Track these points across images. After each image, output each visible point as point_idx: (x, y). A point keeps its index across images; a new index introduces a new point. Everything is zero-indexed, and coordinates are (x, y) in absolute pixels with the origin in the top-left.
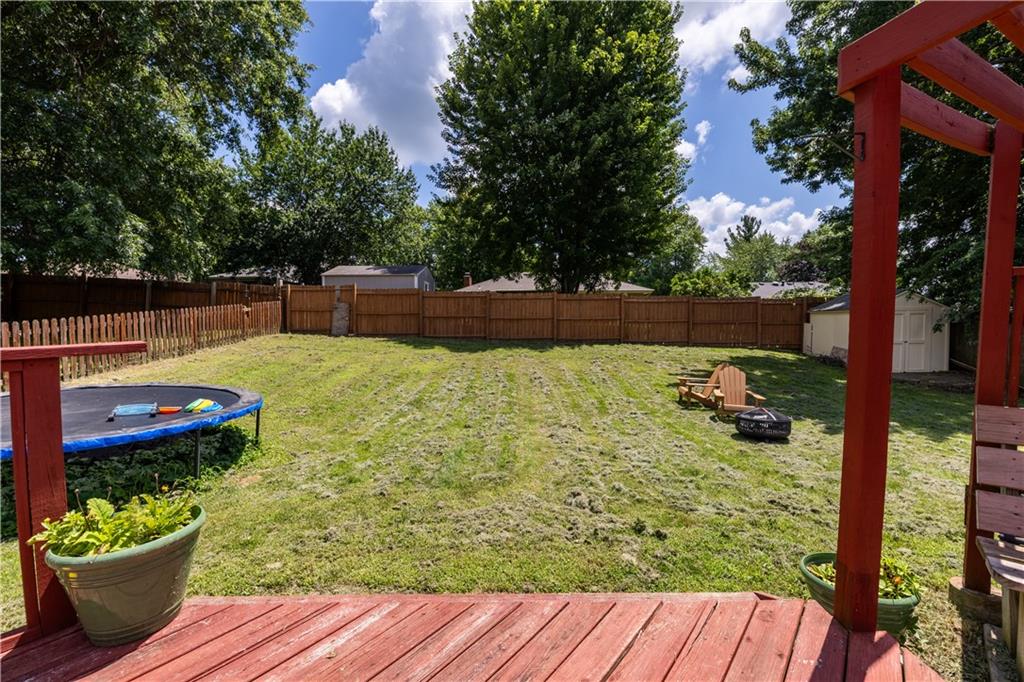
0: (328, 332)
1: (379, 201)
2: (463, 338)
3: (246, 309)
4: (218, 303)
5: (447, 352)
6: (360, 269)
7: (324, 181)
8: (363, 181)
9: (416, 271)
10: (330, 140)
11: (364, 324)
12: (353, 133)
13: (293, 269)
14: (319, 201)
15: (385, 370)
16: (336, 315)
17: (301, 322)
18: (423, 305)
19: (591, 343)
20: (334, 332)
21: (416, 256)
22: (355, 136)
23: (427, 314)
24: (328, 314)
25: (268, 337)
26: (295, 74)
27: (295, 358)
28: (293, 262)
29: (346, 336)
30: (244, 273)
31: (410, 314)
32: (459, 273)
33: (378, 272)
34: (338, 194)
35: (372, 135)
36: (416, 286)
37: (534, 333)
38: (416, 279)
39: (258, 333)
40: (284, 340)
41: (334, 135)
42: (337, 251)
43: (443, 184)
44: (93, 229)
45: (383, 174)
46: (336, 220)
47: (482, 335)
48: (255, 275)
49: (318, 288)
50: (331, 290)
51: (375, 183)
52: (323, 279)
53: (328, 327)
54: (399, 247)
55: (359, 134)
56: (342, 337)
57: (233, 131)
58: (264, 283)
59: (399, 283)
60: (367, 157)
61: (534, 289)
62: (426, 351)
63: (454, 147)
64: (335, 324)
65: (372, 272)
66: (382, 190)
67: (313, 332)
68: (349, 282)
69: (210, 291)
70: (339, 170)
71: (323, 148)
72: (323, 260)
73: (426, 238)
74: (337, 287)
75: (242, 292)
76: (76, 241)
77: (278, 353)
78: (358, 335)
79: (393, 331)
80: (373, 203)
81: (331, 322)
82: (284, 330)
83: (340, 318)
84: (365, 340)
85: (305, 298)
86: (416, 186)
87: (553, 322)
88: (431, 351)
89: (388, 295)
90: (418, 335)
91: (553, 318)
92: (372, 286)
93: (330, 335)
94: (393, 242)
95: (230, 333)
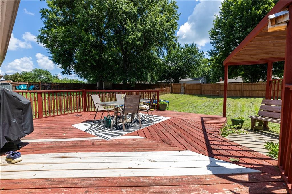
0: (180, 93)
1: (193, 61)
2: (212, 95)
3: (165, 89)
4: (160, 88)
5: (206, 98)
6: (188, 79)
7: (180, 59)
8: (189, 57)
9: (200, 79)
10: (182, 48)
11: (187, 92)
12: (188, 45)
13: (173, 79)
14: (180, 63)
15: (190, 101)
16: (181, 90)
17: (174, 91)
18: (202, 87)
19: (255, 97)
20: (181, 93)
21: (205, 73)
22: (188, 46)
23: (203, 89)
24: (180, 90)
25: (168, 94)
26: (175, 40)
27: (173, 98)
28: (173, 78)
29: (183, 94)
30: (163, 81)
31: (198, 89)
32: (219, 77)
33: (191, 80)
34: (184, 61)
35: (193, 45)
36: (200, 83)
37: (234, 94)
38: (200, 81)
39: (167, 93)
40: (171, 95)
41: (183, 47)
42: (183, 74)
43: (210, 55)
44: (145, 76)
45: (195, 54)
46: (183, 67)
47: (218, 95)
48: (165, 81)
49: (178, 84)
50: (181, 84)
51: (192, 57)
52: (179, 82)
53: (180, 92)
54: (199, 72)
55: (189, 46)
56: (183, 95)
57: (163, 53)
58: (167, 83)
59: (196, 82)
60: (191, 51)
61: (242, 81)
62: (201, 98)
63: (214, 45)
64: (181, 92)
65: (190, 80)
66: (194, 58)
67: (177, 93)
68: (184, 82)
69: (158, 85)
70: (184, 55)
71: (181, 50)
72: (180, 77)
73: (209, 68)
74: (182, 84)
75: (164, 85)
76: (143, 78)
77: (170, 97)
78: (186, 94)
79: (194, 93)
80: (192, 62)
81: (180, 91)
82: (171, 93)
83: (182, 90)
84: (187, 95)
85: (175, 86)
86: (204, 55)
87: (241, 91)
88: (202, 98)
89: (193, 85)
90: (200, 94)
91: (241, 90)
92: (190, 83)
93: (180, 94)
94: (197, 71)
95: (162, 93)
